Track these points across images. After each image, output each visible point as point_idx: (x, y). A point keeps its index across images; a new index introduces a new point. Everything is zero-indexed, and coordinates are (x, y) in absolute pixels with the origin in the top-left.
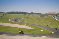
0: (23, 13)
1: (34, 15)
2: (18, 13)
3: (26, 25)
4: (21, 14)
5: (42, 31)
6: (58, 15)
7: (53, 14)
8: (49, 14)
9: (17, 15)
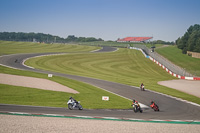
0: (40, 37)
1: (79, 46)
2: (24, 37)
3: (50, 79)
4: (34, 42)
5: (105, 98)
6: (158, 47)
7: (143, 42)
8: (129, 42)
9: (20, 43)
